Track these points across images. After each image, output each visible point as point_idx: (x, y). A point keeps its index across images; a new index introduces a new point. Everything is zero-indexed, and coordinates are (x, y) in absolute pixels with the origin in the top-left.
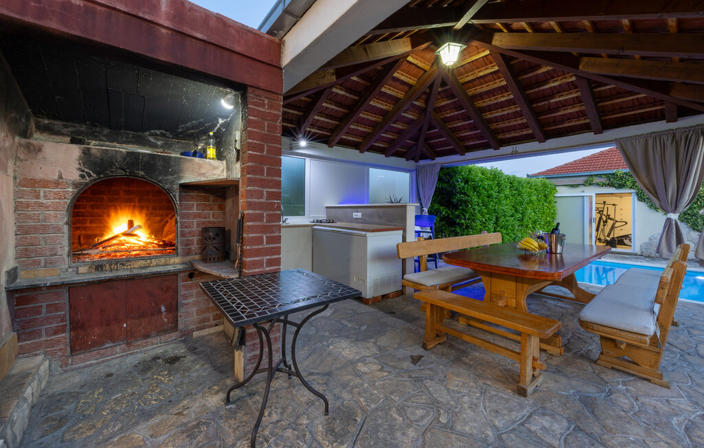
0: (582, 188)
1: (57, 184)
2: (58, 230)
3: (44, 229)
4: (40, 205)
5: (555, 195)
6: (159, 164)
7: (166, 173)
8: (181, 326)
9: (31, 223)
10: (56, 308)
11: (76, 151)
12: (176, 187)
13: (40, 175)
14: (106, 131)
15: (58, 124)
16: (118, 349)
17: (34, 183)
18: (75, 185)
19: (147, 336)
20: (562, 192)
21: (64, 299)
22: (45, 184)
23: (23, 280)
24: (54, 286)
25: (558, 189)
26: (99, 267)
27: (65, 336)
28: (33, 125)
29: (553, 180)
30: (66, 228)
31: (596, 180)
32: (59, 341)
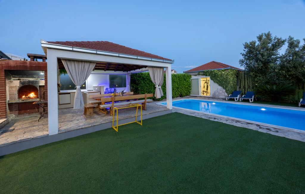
0: (198, 76)
1: (15, 87)
2: (16, 94)
3: (13, 94)
4: (13, 90)
5: (191, 78)
6: (35, 82)
7: (36, 84)
8: (40, 111)
9: (11, 93)
10: (16, 107)
11: (18, 81)
12: (38, 86)
13: (13, 86)
14: (25, 76)
15: (16, 76)
16: (27, 115)
17: (12, 87)
18: (19, 87)
19: (33, 113)
20: (193, 77)
21: (17, 106)
22: (13, 87)
23: (10, 102)
24: (15, 103)
25: (192, 76)
26: (23, 100)
27: (17, 112)
28: (12, 77)
29: (190, 74)
30: (17, 94)
31: (201, 73)
32: (16, 113)
